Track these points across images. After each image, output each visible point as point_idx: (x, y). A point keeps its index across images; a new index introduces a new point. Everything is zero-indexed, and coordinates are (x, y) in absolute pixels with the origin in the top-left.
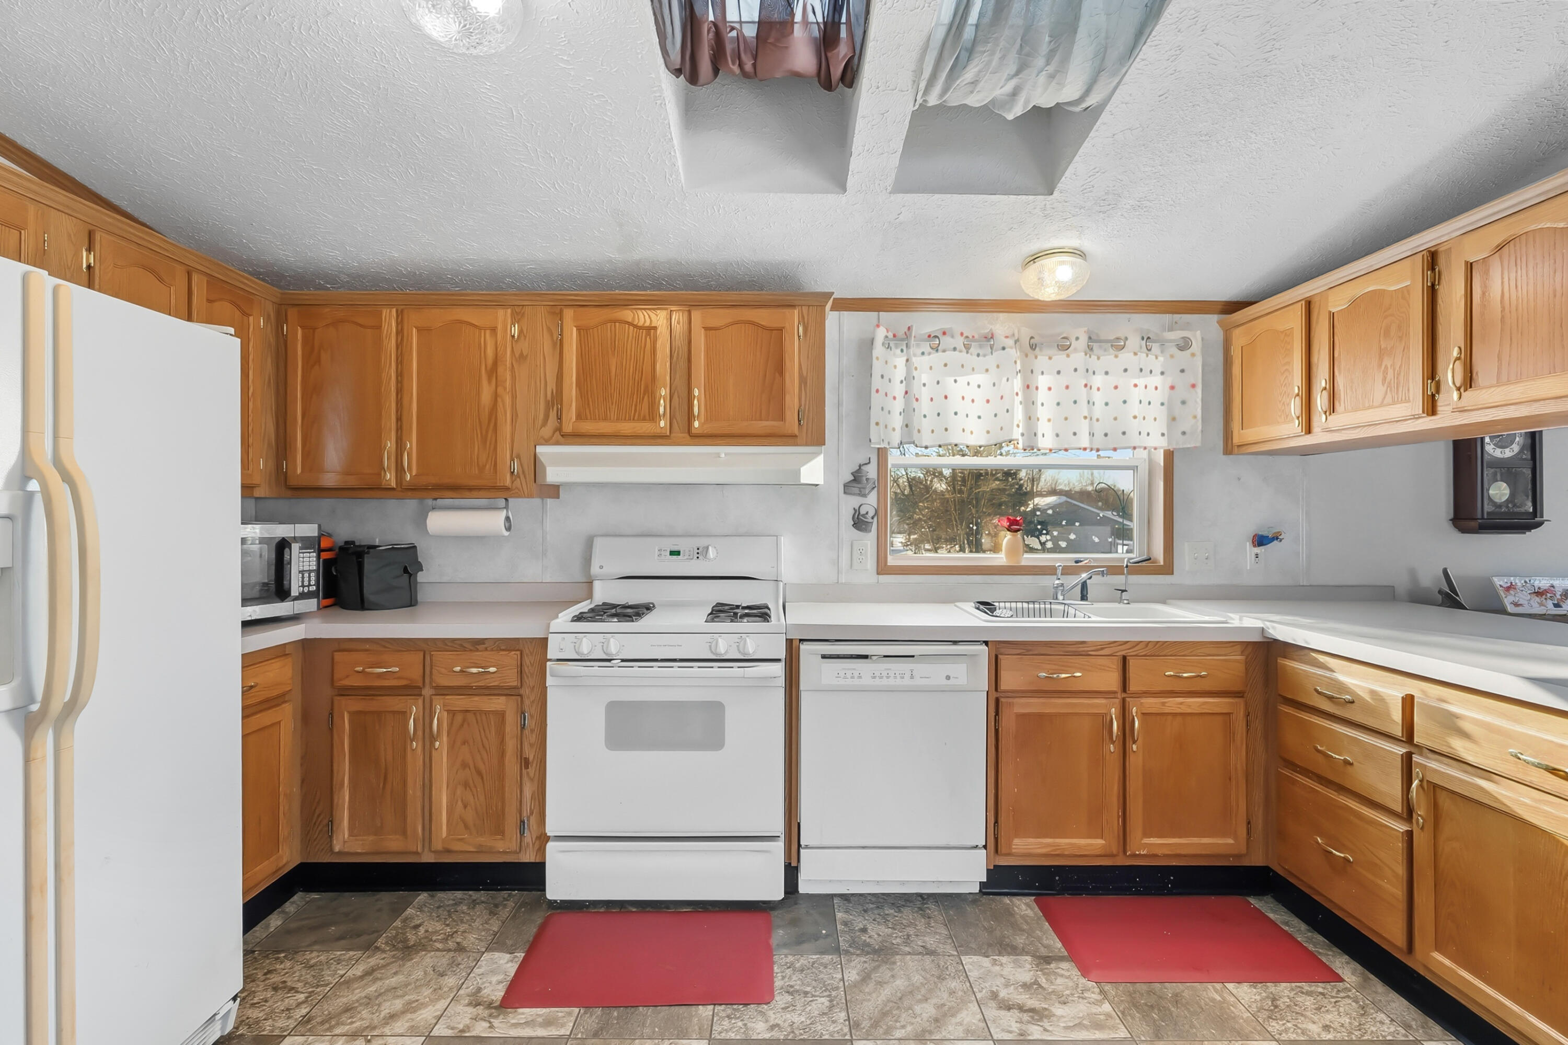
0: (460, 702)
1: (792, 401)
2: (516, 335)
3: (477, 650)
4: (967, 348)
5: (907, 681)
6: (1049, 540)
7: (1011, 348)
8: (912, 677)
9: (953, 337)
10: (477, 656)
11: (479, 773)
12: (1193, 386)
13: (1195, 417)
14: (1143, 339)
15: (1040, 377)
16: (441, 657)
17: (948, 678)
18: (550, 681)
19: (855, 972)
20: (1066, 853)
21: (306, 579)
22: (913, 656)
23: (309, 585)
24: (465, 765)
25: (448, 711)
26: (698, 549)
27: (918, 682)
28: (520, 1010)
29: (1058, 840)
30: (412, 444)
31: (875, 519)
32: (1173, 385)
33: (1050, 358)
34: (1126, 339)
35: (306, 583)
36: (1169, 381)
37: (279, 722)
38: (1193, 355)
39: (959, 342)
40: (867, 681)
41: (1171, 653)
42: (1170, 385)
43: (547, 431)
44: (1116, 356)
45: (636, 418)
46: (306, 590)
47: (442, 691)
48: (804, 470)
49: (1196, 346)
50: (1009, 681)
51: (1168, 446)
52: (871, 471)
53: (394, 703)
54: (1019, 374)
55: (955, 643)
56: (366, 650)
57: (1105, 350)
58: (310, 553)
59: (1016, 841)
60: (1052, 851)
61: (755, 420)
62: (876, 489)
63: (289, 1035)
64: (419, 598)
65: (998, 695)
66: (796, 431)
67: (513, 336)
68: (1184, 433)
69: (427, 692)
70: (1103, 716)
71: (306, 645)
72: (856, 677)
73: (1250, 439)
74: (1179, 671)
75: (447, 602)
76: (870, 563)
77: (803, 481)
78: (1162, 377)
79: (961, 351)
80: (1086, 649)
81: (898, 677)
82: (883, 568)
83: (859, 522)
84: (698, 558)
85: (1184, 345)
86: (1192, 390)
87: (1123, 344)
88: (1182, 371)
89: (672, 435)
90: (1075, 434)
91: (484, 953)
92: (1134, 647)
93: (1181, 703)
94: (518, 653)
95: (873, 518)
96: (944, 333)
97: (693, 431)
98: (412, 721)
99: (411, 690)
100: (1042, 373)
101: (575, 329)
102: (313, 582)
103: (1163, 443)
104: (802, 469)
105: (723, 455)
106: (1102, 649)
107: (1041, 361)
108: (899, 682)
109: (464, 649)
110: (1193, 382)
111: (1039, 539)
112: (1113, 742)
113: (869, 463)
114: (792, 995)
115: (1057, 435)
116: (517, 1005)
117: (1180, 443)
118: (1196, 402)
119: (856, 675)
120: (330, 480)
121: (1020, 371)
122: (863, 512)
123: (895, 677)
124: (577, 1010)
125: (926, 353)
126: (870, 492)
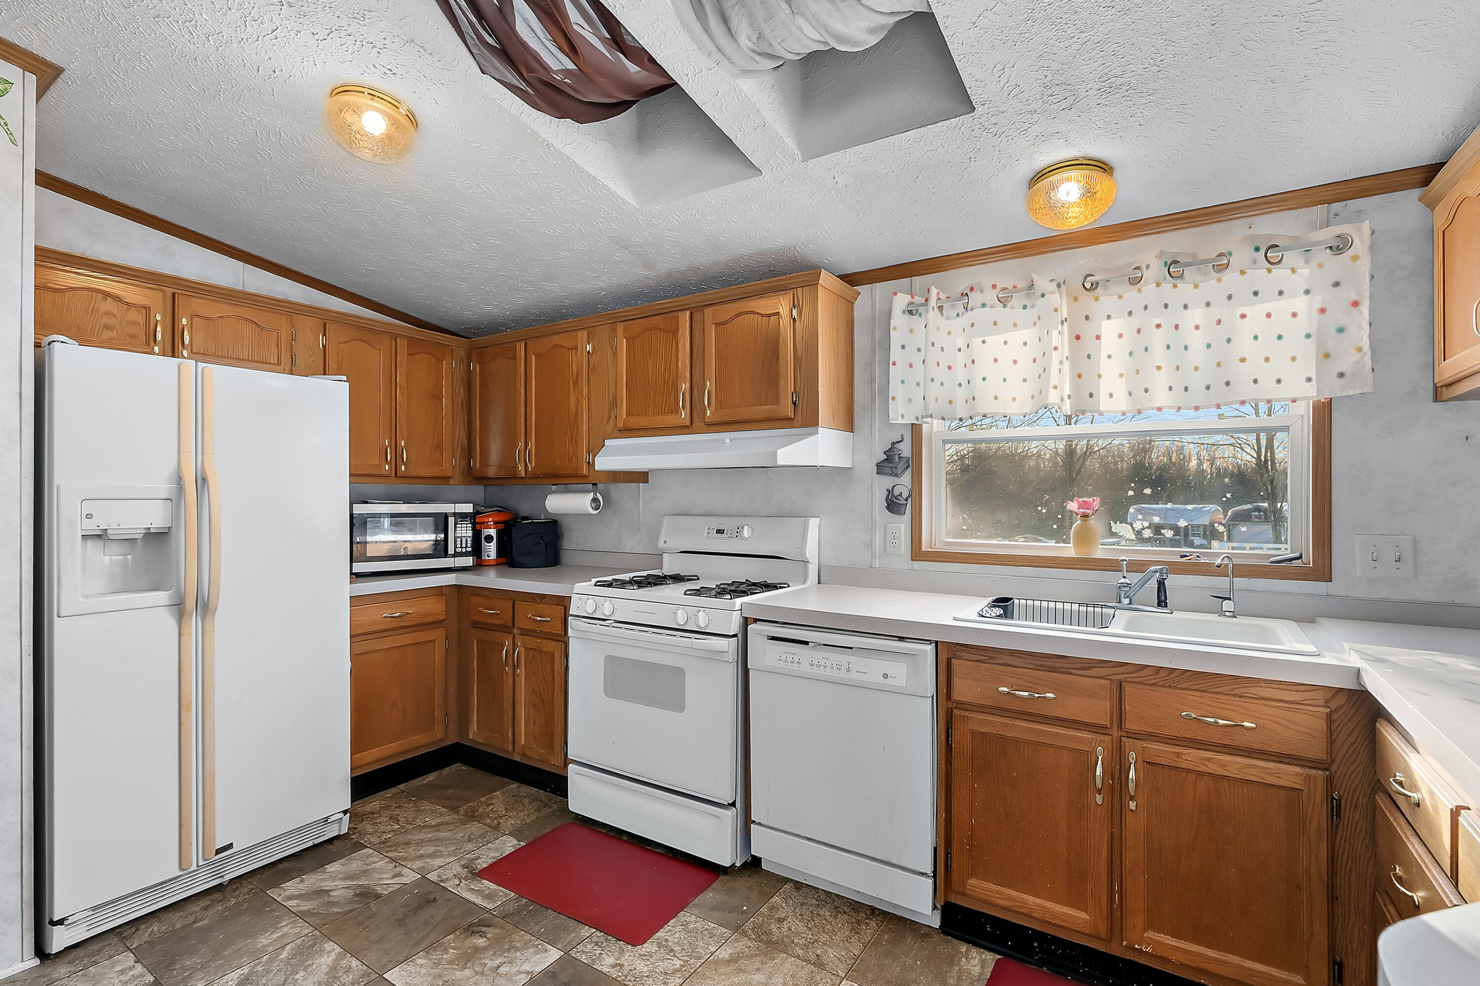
0: (532, 642)
1: (788, 383)
2: (590, 351)
3: (542, 603)
4: (1003, 302)
5: (843, 674)
6: (1147, 528)
7: (1052, 293)
8: (848, 670)
9: (982, 291)
10: (541, 607)
11: (542, 699)
12: (1355, 304)
13: (1360, 350)
14: (1257, 249)
15: (1105, 323)
16: (521, 606)
17: (885, 676)
18: (570, 632)
19: (730, 951)
20: (1035, 915)
21: (464, 542)
22: (851, 648)
23: (466, 547)
24: (534, 692)
25: (525, 648)
26: (738, 528)
27: (854, 676)
28: (484, 881)
29: (1026, 897)
30: (532, 445)
31: (909, 500)
32: (1323, 307)
33: (1120, 297)
34: (1230, 254)
35: (464, 545)
36: (1318, 302)
37: (435, 640)
38: (1355, 258)
39: (991, 296)
40: (805, 668)
41: (1198, 686)
42: (1319, 307)
43: (610, 427)
44: (1219, 280)
45: (666, 412)
46: (464, 550)
47: (525, 632)
48: (780, 452)
49: (1360, 244)
50: (963, 690)
51: (1318, 396)
52: (905, 449)
53: (497, 636)
54: (1065, 324)
55: (901, 639)
56: (485, 596)
57: (1206, 274)
58: (467, 524)
59: (972, 881)
60: (1016, 906)
61: (756, 406)
62: (910, 468)
63: (369, 847)
64: (563, 561)
65: (950, 705)
66: (790, 413)
67: (589, 352)
68: (1341, 375)
69: (516, 631)
70: (1087, 753)
71: (458, 588)
72: (796, 662)
73: (1448, 375)
74: (1204, 713)
75: (580, 566)
76: (904, 546)
77: (779, 463)
78: (1307, 297)
79: (992, 307)
80: (1065, 665)
81: (835, 667)
82: (917, 554)
83: (893, 505)
84: (737, 536)
85: (1340, 246)
86: (1354, 309)
87: (1226, 262)
88: (1337, 284)
89: (693, 425)
90: (1146, 390)
91: (506, 835)
92: (1136, 671)
93: (1209, 760)
94: (563, 608)
95: (906, 500)
96: (972, 289)
97: (707, 420)
98: (505, 651)
99: (506, 629)
100: (1109, 317)
101: (625, 340)
102: (469, 545)
103: (1311, 392)
104: (778, 451)
105: (728, 441)
106: (1090, 668)
107: (1107, 301)
108: (835, 673)
109: (535, 602)
110: (1354, 297)
111: (1131, 525)
112: (1099, 792)
113: (902, 441)
114: (659, 948)
115: (1130, 394)
116: (484, 877)
117: (1335, 389)
118: (1360, 326)
119: (796, 659)
120: (492, 472)
121: (1066, 319)
122: (896, 493)
123: (832, 668)
124: (513, 894)
125: (960, 314)
126: (903, 472)
